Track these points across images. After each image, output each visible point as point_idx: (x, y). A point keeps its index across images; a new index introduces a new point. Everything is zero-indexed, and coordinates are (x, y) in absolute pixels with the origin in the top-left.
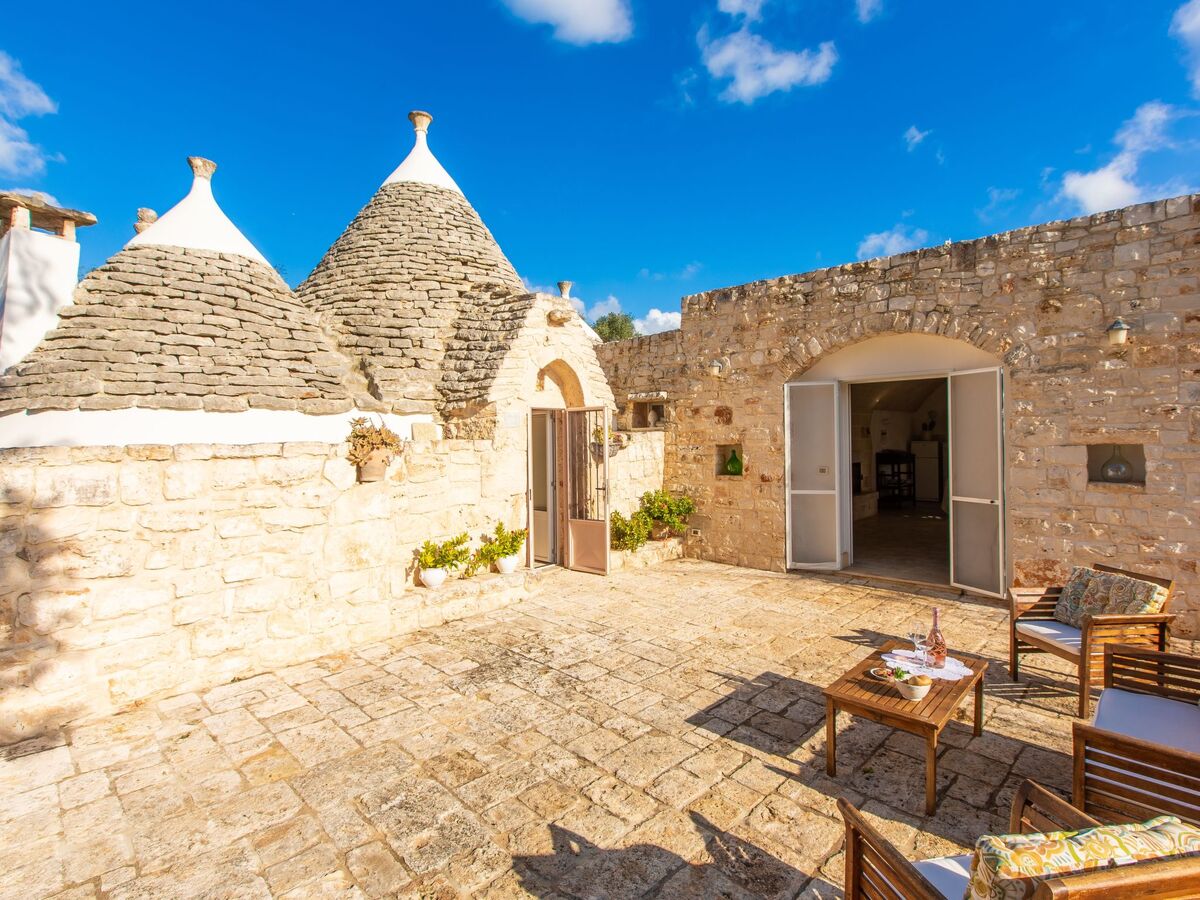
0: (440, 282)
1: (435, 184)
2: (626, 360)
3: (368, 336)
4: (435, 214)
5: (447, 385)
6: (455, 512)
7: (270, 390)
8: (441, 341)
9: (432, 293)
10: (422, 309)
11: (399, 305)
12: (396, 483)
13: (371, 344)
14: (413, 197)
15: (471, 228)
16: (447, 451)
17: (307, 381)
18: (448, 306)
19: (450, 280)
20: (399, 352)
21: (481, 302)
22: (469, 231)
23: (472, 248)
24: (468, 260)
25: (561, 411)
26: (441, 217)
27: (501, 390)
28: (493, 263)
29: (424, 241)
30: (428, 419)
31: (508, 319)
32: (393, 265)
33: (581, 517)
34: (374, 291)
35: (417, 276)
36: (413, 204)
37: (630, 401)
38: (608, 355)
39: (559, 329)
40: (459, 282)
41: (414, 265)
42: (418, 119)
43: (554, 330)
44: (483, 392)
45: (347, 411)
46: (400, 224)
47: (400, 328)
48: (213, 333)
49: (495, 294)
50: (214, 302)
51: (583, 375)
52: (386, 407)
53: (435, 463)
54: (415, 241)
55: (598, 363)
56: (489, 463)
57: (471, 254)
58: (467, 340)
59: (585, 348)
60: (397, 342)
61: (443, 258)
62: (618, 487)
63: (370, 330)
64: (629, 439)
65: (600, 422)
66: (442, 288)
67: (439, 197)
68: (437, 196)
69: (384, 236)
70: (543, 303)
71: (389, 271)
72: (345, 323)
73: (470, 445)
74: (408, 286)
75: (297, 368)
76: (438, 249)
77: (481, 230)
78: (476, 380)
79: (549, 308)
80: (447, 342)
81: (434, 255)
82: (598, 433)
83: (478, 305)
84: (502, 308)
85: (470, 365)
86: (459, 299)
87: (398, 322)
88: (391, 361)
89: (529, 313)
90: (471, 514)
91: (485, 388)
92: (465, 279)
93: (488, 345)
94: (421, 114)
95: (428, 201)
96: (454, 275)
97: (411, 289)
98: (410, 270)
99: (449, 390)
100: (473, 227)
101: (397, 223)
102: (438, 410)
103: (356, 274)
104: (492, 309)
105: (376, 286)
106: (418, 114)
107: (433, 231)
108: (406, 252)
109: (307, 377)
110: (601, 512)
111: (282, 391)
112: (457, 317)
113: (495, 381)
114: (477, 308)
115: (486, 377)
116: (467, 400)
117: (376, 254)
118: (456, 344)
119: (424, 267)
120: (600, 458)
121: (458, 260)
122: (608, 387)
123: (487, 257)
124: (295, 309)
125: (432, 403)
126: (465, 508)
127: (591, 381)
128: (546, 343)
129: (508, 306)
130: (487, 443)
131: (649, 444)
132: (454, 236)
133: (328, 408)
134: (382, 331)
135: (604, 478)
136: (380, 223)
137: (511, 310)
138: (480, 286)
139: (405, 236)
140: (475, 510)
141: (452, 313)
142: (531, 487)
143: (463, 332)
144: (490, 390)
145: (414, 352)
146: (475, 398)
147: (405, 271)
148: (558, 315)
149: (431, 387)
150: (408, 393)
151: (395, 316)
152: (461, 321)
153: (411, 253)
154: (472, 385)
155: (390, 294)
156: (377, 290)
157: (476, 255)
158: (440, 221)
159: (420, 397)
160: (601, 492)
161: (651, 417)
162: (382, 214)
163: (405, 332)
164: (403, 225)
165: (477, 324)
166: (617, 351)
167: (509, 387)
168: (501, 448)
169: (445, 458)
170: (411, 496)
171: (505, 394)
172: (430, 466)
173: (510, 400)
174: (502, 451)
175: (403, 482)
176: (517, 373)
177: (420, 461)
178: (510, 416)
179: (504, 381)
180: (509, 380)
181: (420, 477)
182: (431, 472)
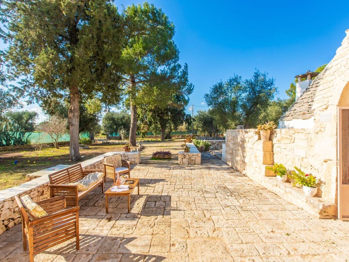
12: (278, 142)
16: (294, 133)
27: (318, 103)
56: (311, 140)
73: (303, 131)
130: (310, 130)
142: (339, 158)
167: (322, 100)
168: (317, 133)
169: (294, 136)
170: (282, 148)
171: (320, 104)
172: (287, 138)
173: (324, 107)
174: (318, 135)
175: (280, 142)
176: (329, 90)
177: (284, 136)
178: (324, 115)
179: (320, 97)
180: (323, 96)
181: (284, 142)
182: (287, 141)
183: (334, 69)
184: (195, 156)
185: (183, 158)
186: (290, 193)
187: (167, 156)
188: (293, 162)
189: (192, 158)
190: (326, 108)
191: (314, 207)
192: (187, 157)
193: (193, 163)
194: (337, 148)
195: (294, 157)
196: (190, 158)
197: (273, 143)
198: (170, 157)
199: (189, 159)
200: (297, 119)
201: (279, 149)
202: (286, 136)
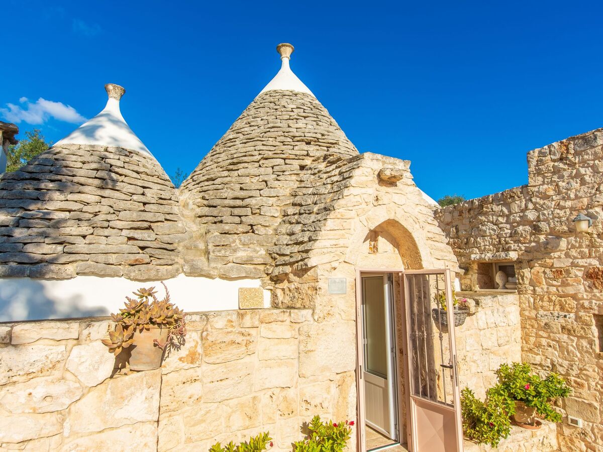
0: (284, 159)
1: (290, 89)
2: (466, 221)
3: (215, 207)
4: (288, 109)
5: (276, 249)
6: (264, 398)
7: (101, 258)
8: (278, 208)
9: (276, 168)
10: (266, 182)
11: (247, 180)
12: (185, 365)
13: (215, 214)
14: (272, 100)
15: (317, 118)
16: (257, 323)
17: (143, 248)
18: (289, 178)
19: (294, 157)
20: (237, 220)
21: (316, 171)
22: (315, 119)
23: (316, 131)
24: (311, 141)
25: (398, 273)
26: (292, 111)
27: (324, 253)
28: (334, 142)
29: (276, 129)
30: (255, 284)
31: (337, 181)
32: (248, 149)
33: (425, 394)
34: (229, 170)
35: (265, 156)
36: (272, 105)
37: (474, 262)
38: (448, 218)
39: (391, 189)
40: (301, 157)
41: (264, 148)
42: (282, 49)
43: (384, 189)
44: (304, 255)
45: (173, 277)
46: (260, 119)
47: (243, 199)
48: (70, 208)
49: (329, 162)
50: (83, 183)
51: (419, 236)
52: (212, 272)
53: (239, 339)
54: (268, 130)
55: (436, 223)
56: (309, 336)
57: (314, 135)
58: (301, 205)
59: (419, 207)
60: (237, 211)
61: (290, 140)
62: (468, 359)
63: (218, 202)
64: (477, 303)
65: (441, 286)
66: (286, 164)
67: (294, 98)
68: (291, 97)
69: (246, 129)
70: (372, 163)
71: (244, 154)
72: (203, 198)
73: (285, 317)
74: (257, 165)
75: (136, 236)
76: (286, 134)
77: (326, 119)
78: (302, 243)
79: (378, 166)
80: (283, 209)
81: (282, 139)
82: (440, 298)
83: (314, 174)
84: (333, 173)
85: (297, 228)
86: (299, 172)
87: (242, 194)
88: (227, 228)
89: (356, 173)
90: (285, 398)
91: (307, 251)
92: (308, 155)
93: (316, 209)
94: (284, 46)
95: (283, 102)
96: (298, 153)
97: (260, 166)
98: (261, 152)
99: (277, 254)
100: (319, 117)
101: (257, 119)
102: (268, 274)
103: (220, 160)
104: (325, 176)
105: (231, 167)
106: (283, 46)
107: (284, 121)
108: (259, 138)
109: (142, 244)
110: (449, 388)
111: (113, 259)
112: (296, 186)
113: (317, 244)
114: (312, 177)
115: (310, 240)
116: (291, 264)
117: (238, 142)
118: (291, 210)
119: (273, 148)
120: (444, 327)
121: (303, 141)
122: (450, 248)
123: (329, 137)
124: (156, 187)
125: (262, 267)
126: (277, 391)
127: (430, 242)
128: (376, 203)
129: (338, 171)
130: (307, 313)
131: (501, 309)
132: (301, 124)
133: (153, 274)
134: (227, 202)
135: (450, 350)
136: (245, 121)
137: (340, 174)
138: (318, 158)
139: (262, 127)
140: (291, 393)
141: (292, 184)
142: (361, 363)
143: (298, 200)
144: (311, 254)
145: (251, 219)
146: (297, 262)
147: (256, 153)
148: (388, 173)
149: (263, 252)
150: (237, 258)
151: (241, 189)
152: (297, 190)
153: (263, 139)
154: (296, 248)
155: (240, 172)
156: (232, 170)
157: (319, 136)
158: (292, 114)
159: (249, 261)
160: (447, 371)
161: (498, 278)
162: (248, 115)
163: (247, 201)
164: (262, 120)
165: (310, 191)
166: (456, 214)
168: (323, 319)
170: (206, 381)
171: (329, 258)
172: (233, 342)
173: (336, 264)
174: (324, 322)
175: (197, 363)
176: (343, 235)
177: (221, 337)
178: (335, 282)
179: (328, 243)
180: (334, 242)
181: (220, 357)
182: (235, 351)
190: (336, 268)
201: (195, 389)
202: (228, 339)
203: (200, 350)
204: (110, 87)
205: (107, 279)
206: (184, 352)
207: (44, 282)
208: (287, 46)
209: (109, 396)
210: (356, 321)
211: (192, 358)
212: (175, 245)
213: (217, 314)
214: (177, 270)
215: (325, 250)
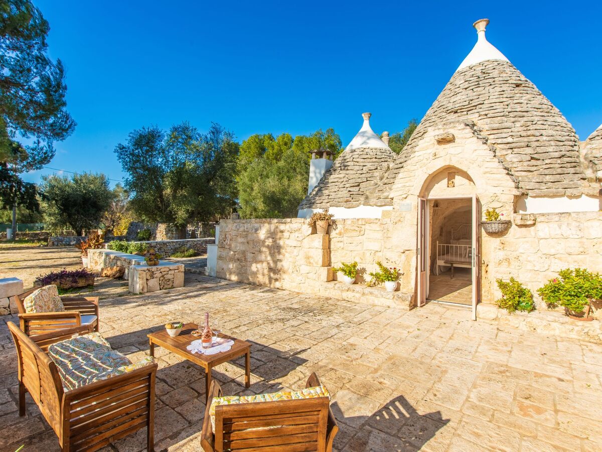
6: (368, 254)
12: (338, 236)
23: (467, 99)
24: (458, 109)
26: (459, 87)
27: (397, 191)
28: (478, 103)
39: (448, 145)
43: (443, 147)
52: (371, 203)
53: (357, 229)
56: (388, 230)
90: (377, 255)
94: (477, 23)
95: (458, 79)
106: (475, 24)
121: (452, 112)
126: (373, 252)
128: (434, 157)
132: (459, 96)
133: (351, 205)
140: (380, 254)
142: (420, 247)
157: (467, 103)
158: (457, 90)
159: (387, 197)
167: (403, 189)
168: (396, 223)
169: (363, 226)
170: (345, 243)
171: (400, 193)
172: (355, 230)
173: (405, 196)
174: (397, 225)
175: (342, 236)
176: (410, 180)
177: (350, 227)
178: (404, 205)
179: (400, 185)
180: (403, 184)
181: (349, 235)
182: (355, 234)
183: (416, 158)
184: (172, 272)
185: (149, 278)
186: (371, 293)
187: (84, 281)
188: (362, 258)
189: (169, 276)
190: (406, 198)
191: (403, 301)
192: (158, 275)
193: (170, 286)
194: (417, 238)
195: (364, 252)
196: (163, 276)
197: (331, 237)
198: (90, 282)
199: (162, 278)
200: (337, 207)
201: (341, 244)
202: (352, 228)
203: (342, 231)
204: (363, 115)
205: (339, 208)
206: (337, 231)
207: (312, 209)
208: (479, 22)
209: (310, 239)
210: (417, 225)
211: (340, 234)
212: (365, 192)
213: (347, 219)
214: (360, 203)
215: (398, 189)
